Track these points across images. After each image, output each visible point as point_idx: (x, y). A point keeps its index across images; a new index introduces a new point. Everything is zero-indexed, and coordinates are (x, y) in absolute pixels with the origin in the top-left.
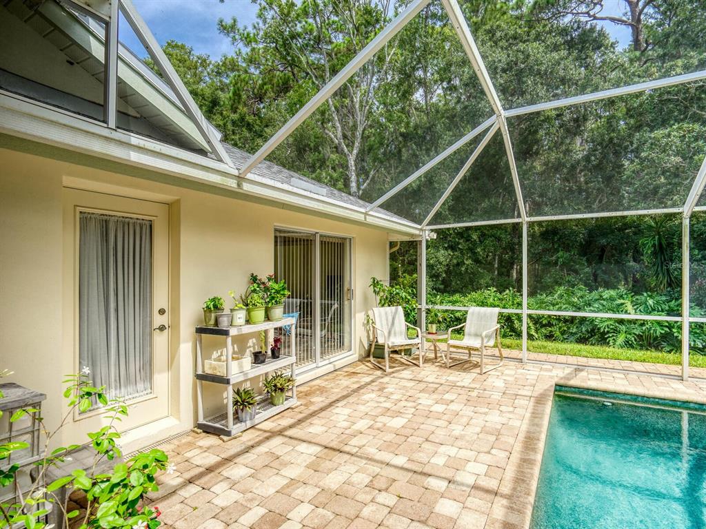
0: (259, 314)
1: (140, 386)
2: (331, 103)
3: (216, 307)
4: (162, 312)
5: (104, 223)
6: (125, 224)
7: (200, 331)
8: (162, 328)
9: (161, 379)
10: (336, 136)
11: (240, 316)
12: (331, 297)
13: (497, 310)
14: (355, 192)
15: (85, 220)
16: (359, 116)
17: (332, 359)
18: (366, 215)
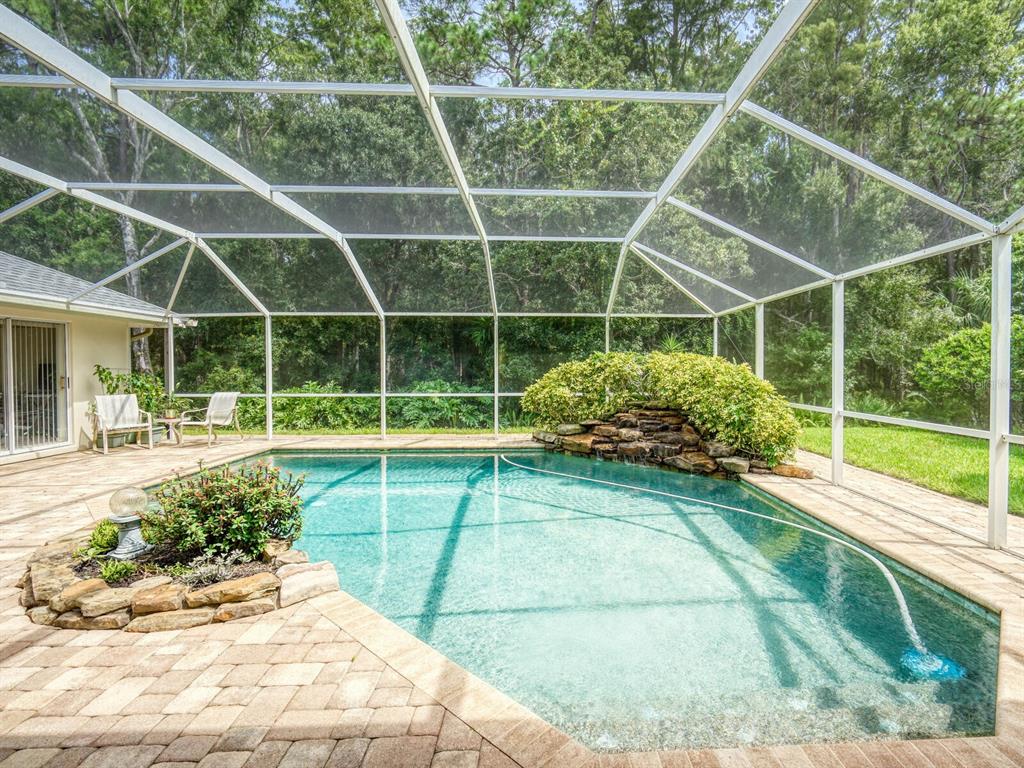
2: (82, 115)
10: (93, 163)
12: (50, 388)
13: (236, 394)
14: (132, 251)
16: (138, 143)
17: (35, 448)
18: (68, 304)
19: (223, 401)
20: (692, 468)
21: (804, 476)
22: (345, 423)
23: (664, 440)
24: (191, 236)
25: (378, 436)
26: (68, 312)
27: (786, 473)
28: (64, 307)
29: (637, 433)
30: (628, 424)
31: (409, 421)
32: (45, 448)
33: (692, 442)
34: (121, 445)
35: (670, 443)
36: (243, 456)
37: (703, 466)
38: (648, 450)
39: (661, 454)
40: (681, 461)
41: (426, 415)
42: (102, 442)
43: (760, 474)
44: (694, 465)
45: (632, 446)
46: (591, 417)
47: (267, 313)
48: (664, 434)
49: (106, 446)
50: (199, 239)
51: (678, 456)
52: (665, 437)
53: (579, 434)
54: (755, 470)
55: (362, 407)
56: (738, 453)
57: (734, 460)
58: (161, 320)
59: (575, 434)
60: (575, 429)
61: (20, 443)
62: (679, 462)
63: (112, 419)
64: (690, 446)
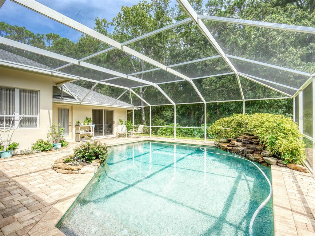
0: (86, 124)
1: (67, 134)
3: (78, 122)
4: (70, 123)
5: (62, 109)
6: (64, 109)
7: (76, 126)
8: (70, 125)
9: (70, 133)
11: (82, 124)
15: (59, 109)
17: (107, 136)
18: (111, 106)
19: (141, 127)
20: (254, 160)
21: (301, 170)
22: (179, 135)
23: (249, 147)
24: (128, 89)
25: (173, 139)
26: (111, 107)
27: (292, 168)
28: (110, 106)
29: (240, 144)
30: (239, 140)
31: (194, 135)
32: (110, 136)
33: (259, 149)
34: (123, 137)
35: (251, 149)
36: (138, 141)
37: (258, 159)
38: (241, 151)
39: (245, 152)
40: (251, 156)
41: (199, 134)
42: (121, 135)
43: (281, 166)
44: (254, 159)
45: (237, 148)
46: (231, 137)
47: (150, 106)
48: (250, 145)
49: (126, 136)
50: (130, 89)
51: (250, 155)
52: (249, 146)
53: (226, 143)
54: (279, 164)
55: (186, 131)
56: (274, 156)
57: (270, 159)
58: (131, 108)
59: (224, 143)
60: (224, 141)
61: (105, 134)
62: (250, 156)
63: (121, 131)
64: (259, 151)
